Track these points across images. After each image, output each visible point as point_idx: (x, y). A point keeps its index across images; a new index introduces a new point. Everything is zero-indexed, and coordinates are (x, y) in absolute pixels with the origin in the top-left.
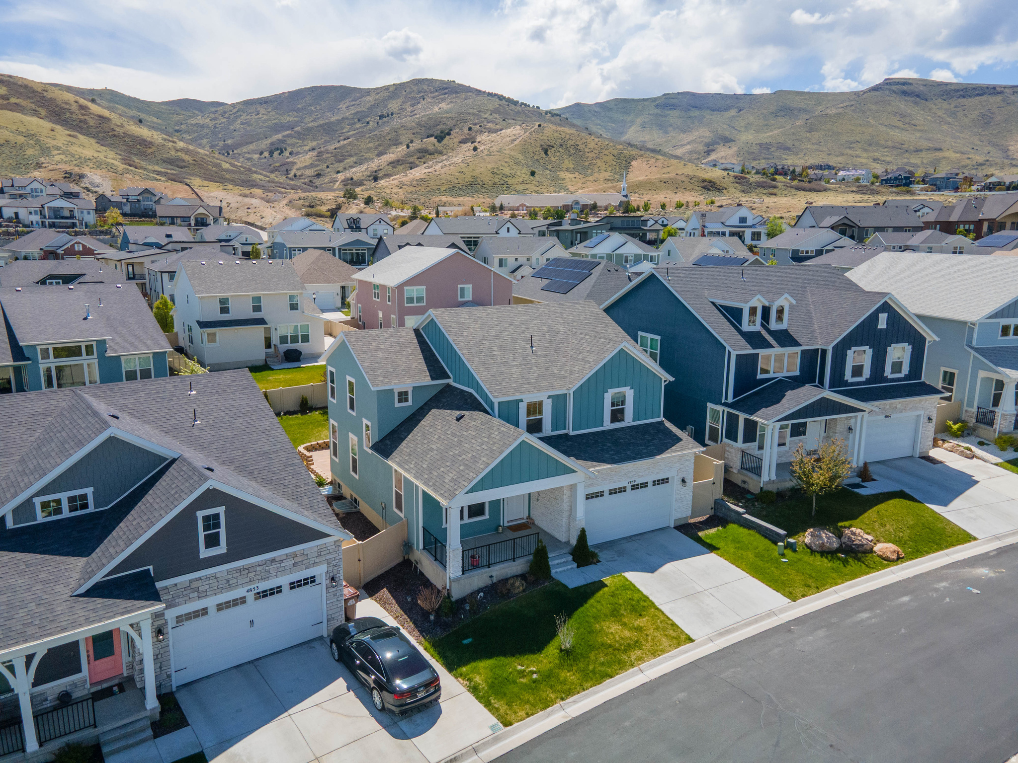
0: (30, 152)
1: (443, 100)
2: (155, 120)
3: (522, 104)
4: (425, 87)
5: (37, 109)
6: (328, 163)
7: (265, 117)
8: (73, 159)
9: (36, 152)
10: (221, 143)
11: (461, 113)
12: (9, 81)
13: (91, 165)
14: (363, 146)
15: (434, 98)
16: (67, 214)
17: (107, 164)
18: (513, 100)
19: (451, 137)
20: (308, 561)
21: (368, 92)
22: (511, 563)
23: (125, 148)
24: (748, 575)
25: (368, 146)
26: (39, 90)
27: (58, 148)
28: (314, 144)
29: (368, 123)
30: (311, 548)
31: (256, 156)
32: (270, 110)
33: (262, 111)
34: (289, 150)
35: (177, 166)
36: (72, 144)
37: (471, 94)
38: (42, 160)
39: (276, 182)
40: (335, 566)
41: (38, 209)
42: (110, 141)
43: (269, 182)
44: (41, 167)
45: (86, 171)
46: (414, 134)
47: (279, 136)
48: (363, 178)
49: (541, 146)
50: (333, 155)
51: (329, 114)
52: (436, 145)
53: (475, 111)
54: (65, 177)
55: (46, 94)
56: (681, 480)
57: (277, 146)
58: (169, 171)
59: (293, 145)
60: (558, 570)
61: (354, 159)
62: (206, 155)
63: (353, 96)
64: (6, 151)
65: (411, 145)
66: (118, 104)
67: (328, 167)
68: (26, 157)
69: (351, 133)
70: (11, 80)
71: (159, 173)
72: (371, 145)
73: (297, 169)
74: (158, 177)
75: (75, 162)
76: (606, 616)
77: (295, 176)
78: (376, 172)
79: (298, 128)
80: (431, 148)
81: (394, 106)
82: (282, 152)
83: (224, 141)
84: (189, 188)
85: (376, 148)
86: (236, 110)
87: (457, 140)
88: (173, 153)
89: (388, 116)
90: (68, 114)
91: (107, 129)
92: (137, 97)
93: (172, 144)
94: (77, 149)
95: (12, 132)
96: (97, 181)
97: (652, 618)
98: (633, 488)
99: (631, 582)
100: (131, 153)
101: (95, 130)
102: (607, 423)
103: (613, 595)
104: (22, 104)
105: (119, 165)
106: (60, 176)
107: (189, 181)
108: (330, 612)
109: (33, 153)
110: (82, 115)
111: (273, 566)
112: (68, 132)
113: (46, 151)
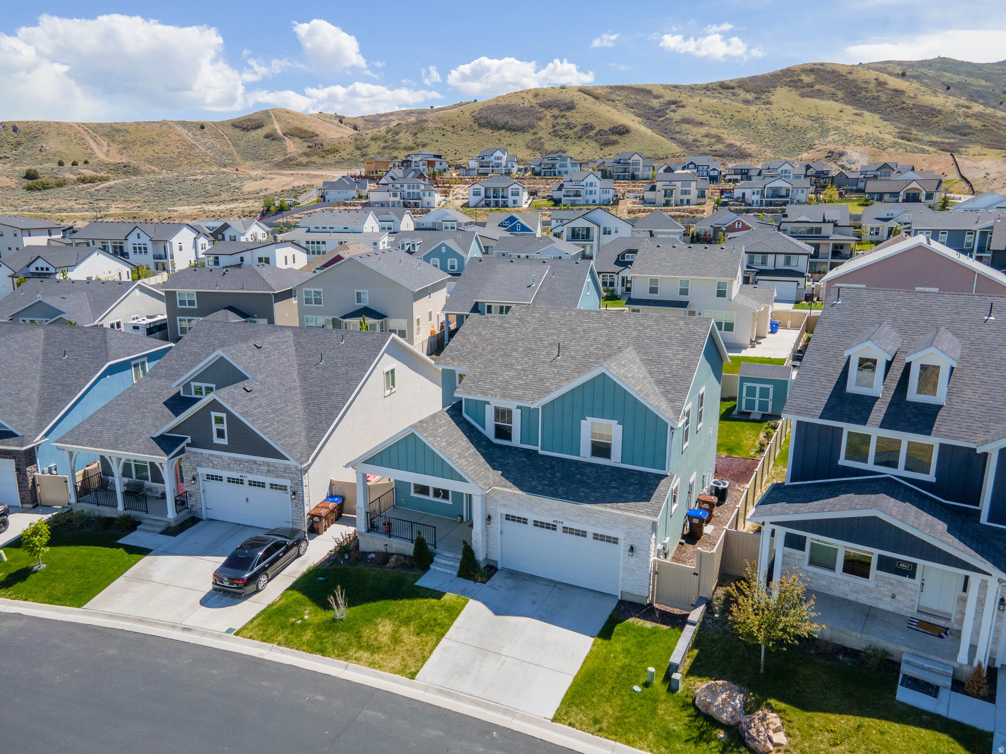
2: (984, 83)
5: (836, 92)
8: (844, 138)
9: (816, 135)
13: (858, 142)
16: (783, 193)
17: (876, 139)
20: (277, 472)
22: (409, 544)
23: (909, 120)
26: (844, 74)
27: (836, 128)
30: (278, 464)
35: (961, 134)
36: (853, 122)
38: (817, 142)
40: (296, 484)
41: (760, 190)
42: (896, 114)
44: (812, 148)
45: (850, 149)
54: (828, 157)
55: (849, 76)
56: (629, 547)
58: (947, 141)
60: (437, 568)
64: (791, 136)
66: (946, 71)
68: (805, 140)
70: (821, 67)
71: (933, 144)
74: (928, 148)
75: (844, 141)
76: (398, 617)
84: (952, 159)
88: (961, 120)
90: (864, 93)
91: (897, 103)
92: (970, 61)
93: (964, 109)
94: (856, 127)
95: (803, 118)
96: (855, 158)
97: (422, 641)
98: (566, 530)
99: (462, 609)
100: (912, 125)
101: (886, 105)
102: (585, 455)
103: (431, 608)
104: (824, 89)
105: (890, 139)
106: (823, 156)
107: (961, 149)
108: (294, 517)
109: (812, 136)
110: (877, 92)
111: (255, 466)
112: (856, 111)
113: (825, 132)
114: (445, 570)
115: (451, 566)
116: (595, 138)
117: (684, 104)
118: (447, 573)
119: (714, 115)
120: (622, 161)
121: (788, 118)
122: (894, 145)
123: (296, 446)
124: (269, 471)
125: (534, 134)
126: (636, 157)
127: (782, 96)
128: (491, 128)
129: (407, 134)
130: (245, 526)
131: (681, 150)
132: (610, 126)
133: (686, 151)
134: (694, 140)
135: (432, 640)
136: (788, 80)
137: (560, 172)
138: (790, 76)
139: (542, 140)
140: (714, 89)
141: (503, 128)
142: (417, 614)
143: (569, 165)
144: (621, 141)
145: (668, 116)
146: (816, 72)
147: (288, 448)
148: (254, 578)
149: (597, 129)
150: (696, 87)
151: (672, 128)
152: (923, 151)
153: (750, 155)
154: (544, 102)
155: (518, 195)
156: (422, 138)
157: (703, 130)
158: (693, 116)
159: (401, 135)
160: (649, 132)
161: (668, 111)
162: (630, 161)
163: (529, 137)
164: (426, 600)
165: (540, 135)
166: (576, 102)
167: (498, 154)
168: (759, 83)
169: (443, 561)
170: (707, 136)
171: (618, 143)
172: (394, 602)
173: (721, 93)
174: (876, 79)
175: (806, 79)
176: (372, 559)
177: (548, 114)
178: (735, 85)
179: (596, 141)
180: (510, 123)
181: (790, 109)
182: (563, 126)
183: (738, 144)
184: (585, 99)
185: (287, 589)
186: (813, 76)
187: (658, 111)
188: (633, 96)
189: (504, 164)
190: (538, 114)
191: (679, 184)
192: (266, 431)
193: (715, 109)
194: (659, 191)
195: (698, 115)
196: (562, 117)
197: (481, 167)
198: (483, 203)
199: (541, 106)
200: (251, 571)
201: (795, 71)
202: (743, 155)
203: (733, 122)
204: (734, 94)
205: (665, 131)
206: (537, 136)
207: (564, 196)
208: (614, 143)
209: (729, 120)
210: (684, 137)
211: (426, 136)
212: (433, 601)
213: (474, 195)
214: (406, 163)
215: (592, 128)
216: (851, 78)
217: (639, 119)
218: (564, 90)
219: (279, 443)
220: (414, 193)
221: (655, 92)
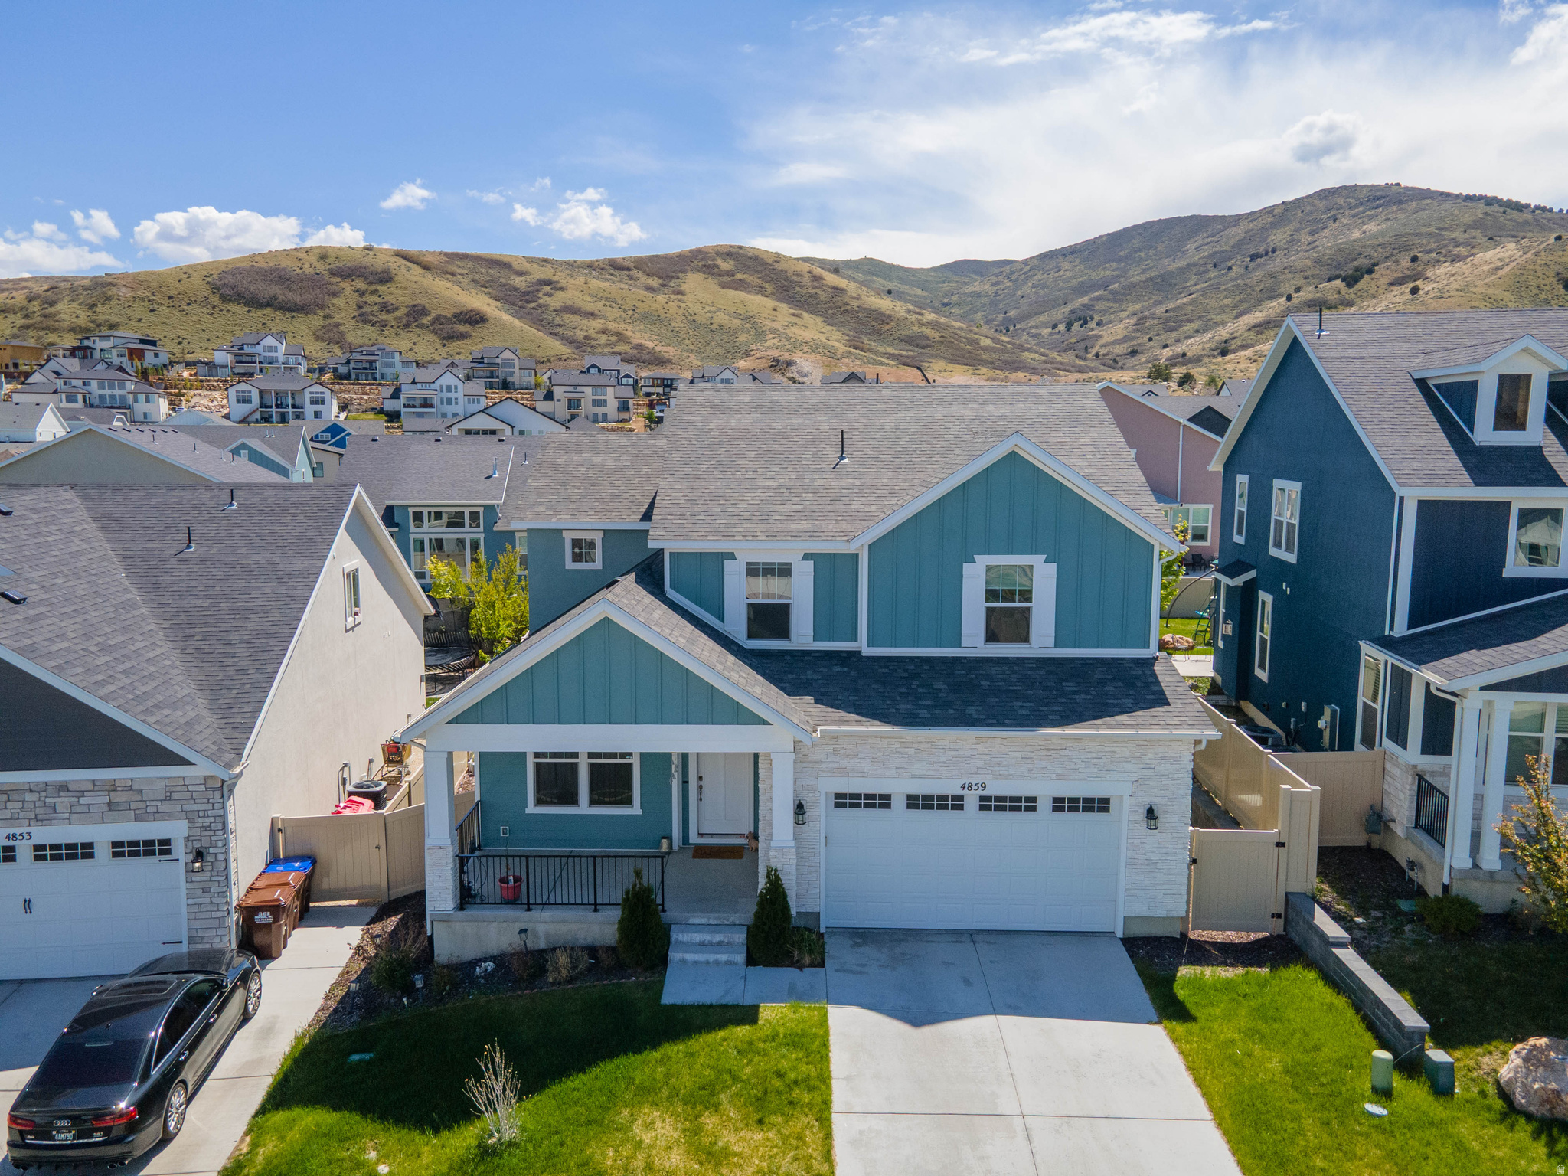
0: (743, 338)
1: (1371, 218)
2: (920, 292)
3: (1537, 207)
4: (1340, 201)
5: (764, 285)
6: (1152, 334)
7: (1069, 274)
8: (786, 343)
9: (750, 338)
10: (1001, 317)
11: (1402, 235)
12: (739, 254)
13: (806, 349)
14: (1213, 304)
15: (1354, 216)
17: (825, 346)
18: (1517, 203)
19: (1373, 275)
20: (142, 805)
21: (1237, 219)
22: (588, 914)
23: (857, 326)
24: (1209, 1116)
25: (1222, 303)
26: (770, 262)
27: (774, 331)
28: (1138, 307)
29: (1230, 268)
30: (150, 780)
31: (1046, 331)
32: (1076, 263)
33: (1065, 265)
34: (1097, 318)
35: (918, 346)
36: (793, 324)
37: (1429, 201)
38: (753, 347)
39: (1058, 363)
40: (205, 829)
42: (840, 318)
43: (1045, 362)
44: (748, 355)
45: (797, 357)
46: (1306, 278)
47: (1085, 300)
48: (1203, 352)
49: (1558, 274)
50: (1162, 321)
51: (1166, 261)
52: (1343, 292)
53: (1433, 229)
54: (771, 366)
55: (776, 265)
56: (1143, 811)
57: (1080, 313)
58: (905, 353)
59: (1103, 312)
60: (689, 957)
61: (1195, 325)
62: (961, 329)
63: (1210, 230)
64: (718, 339)
65: (1294, 295)
67: (1150, 340)
68: (737, 344)
69: (1198, 287)
70: (741, 251)
71: (890, 356)
72: (1228, 301)
73: (1103, 346)
74: (887, 361)
75: (788, 347)
76: (674, 1094)
77: (1097, 355)
78: (1226, 342)
79: (1115, 286)
80: (1332, 297)
81: (1279, 237)
82: (1086, 322)
83: (1006, 313)
84: (919, 373)
85: (1236, 306)
86: (1028, 267)
87: (1385, 280)
88: (915, 328)
89: (1267, 254)
90: (798, 289)
91: (839, 304)
93: (917, 316)
94: (796, 330)
95: (729, 315)
96: (806, 369)
97: (785, 1139)
98: (986, 804)
99: (827, 1033)
100: (862, 332)
101: (825, 306)
102: (973, 642)
103: (746, 1050)
104: (748, 280)
105: (841, 348)
106: (766, 365)
107: (924, 364)
108: (196, 924)
109: (745, 339)
110: (814, 288)
111: (64, 799)
112: (792, 311)
113: (760, 335)
114: (711, 957)
115: (720, 943)
116: (431, 328)
117: (563, 285)
118: (717, 963)
119: (608, 304)
120: (486, 361)
121: (710, 315)
122: (848, 355)
123: (199, 728)
124: (111, 805)
125: (326, 317)
126: (507, 355)
127: (694, 283)
128: (246, 304)
129: (75, 305)
130: (21, 982)
131: (570, 351)
132: (455, 311)
133: (576, 351)
134: (586, 337)
135: (808, 1126)
136: (700, 264)
137: (383, 376)
138: (702, 259)
139: (341, 328)
140: (602, 269)
141: (269, 305)
142: (720, 1072)
143: (398, 366)
144: (473, 334)
145: (541, 301)
146: (734, 256)
147: (180, 732)
148: (153, 1103)
149: (433, 315)
150: (575, 264)
151: (550, 318)
152: (882, 364)
153: (669, 361)
154: (340, 268)
155: (323, 403)
156: (104, 313)
157: (597, 324)
158: (578, 303)
159: (60, 306)
160: (517, 323)
161: (540, 295)
162: (498, 361)
163: (317, 321)
164: (721, 1034)
165: (337, 319)
166: (394, 272)
167: (269, 341)
168: (663, 265)
169: (698, 937)
170: (604, 332)
171: (470, 337)
172: (638, 1059)
173: (612, 275)
174: (810, 272)
175: (726, 265)
176: (487, 975)
177: (348, 288)
178: (632, 265)
179: (434, 332)
180: (281, 297)
181: (709, 302)
182: (376, 308)
183: (650, 345)
184: (409, 269)
185: (262, 1111)
186: (731, 262)
187: (525, 294)
188: (483, 270)
189: (282, 359)
190: (329, 287)
191: (588, 390)
192: (103, 692)
193: (609, 296)
194: (559, 400)
195: (586, 303)
196: (374, 292)
197: (237, 362)
198: (258, 415)
199: (333, 273)
200: (143, 1080)
201: (707, 253)
202: (660, 361)
203: (636, 315)
204: (631, 278)
205: (540, 323)
206: (331, 321)
207: (405, 406)
208: (463, 336)
209: (631, 312)
210: (570, 333)
211: (115, 310)
212: (742, 1031)
213: (238, 401)
214: (81, 352)
215: (424, 312)
216: (780, 268)
217: (498, 303)
218: (370, 253)
219: (151, 719)
220: (113, 397)
221: (515, 265)
